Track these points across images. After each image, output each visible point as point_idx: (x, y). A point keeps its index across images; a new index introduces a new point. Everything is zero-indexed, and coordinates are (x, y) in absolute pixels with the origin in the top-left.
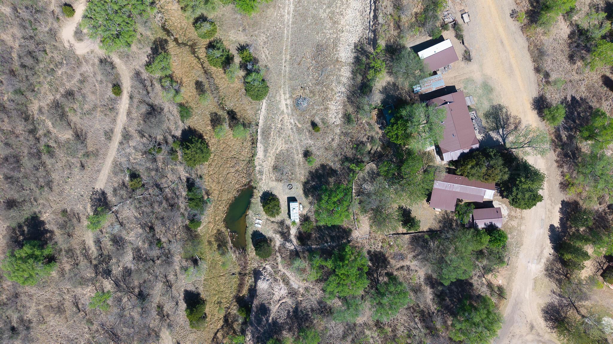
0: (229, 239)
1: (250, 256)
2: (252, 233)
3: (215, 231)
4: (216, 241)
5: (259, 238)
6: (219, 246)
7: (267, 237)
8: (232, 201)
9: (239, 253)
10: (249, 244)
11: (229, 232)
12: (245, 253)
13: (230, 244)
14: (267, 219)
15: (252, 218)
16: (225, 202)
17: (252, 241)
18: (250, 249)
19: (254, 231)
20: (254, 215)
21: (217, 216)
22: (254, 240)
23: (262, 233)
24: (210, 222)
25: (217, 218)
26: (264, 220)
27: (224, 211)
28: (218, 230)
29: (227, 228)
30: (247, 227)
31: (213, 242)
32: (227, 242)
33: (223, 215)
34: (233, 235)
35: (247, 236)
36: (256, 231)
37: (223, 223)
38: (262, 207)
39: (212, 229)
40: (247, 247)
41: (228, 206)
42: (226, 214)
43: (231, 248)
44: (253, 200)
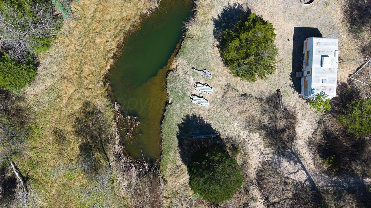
0: (114, 131)
1: (170, 185)
2: (181, 121)
3: (78, 106)
4: (78, 133)
5: (201, 137)
6: (85, 149)
7: (223, 137)
8: (134, 26)
9: (139, 175)
10: (168, 152)
11: (116, 113)
12: (156, 176)
13: (116, 147)
14: (228, 86)
15: (186, 80)
16: (112, 25)
17: (180, 145)
18: (169, 166)
19: (187, 116)
20: (191, 72)
21: (86, 63)
22: (185, 142)
23: (208, 126)
24: (64, 78)
25: (86, 70)
26: (218, 89)
27: (109, 52)
28: (87, 104)
29: (113, 101)
30: (167, 103)
31: (67, 136)
32: (108, 141)
33: (104, 62)
34: (126, 120)
35: (165, 127)
36: (194, 116)
37: (101, 84)
38: (216, 50)
39: (70, 98)
40: (163, 159)
41: (120, 38)
42: (112, 61)
43: (118, 157)
44: (192, 29)
